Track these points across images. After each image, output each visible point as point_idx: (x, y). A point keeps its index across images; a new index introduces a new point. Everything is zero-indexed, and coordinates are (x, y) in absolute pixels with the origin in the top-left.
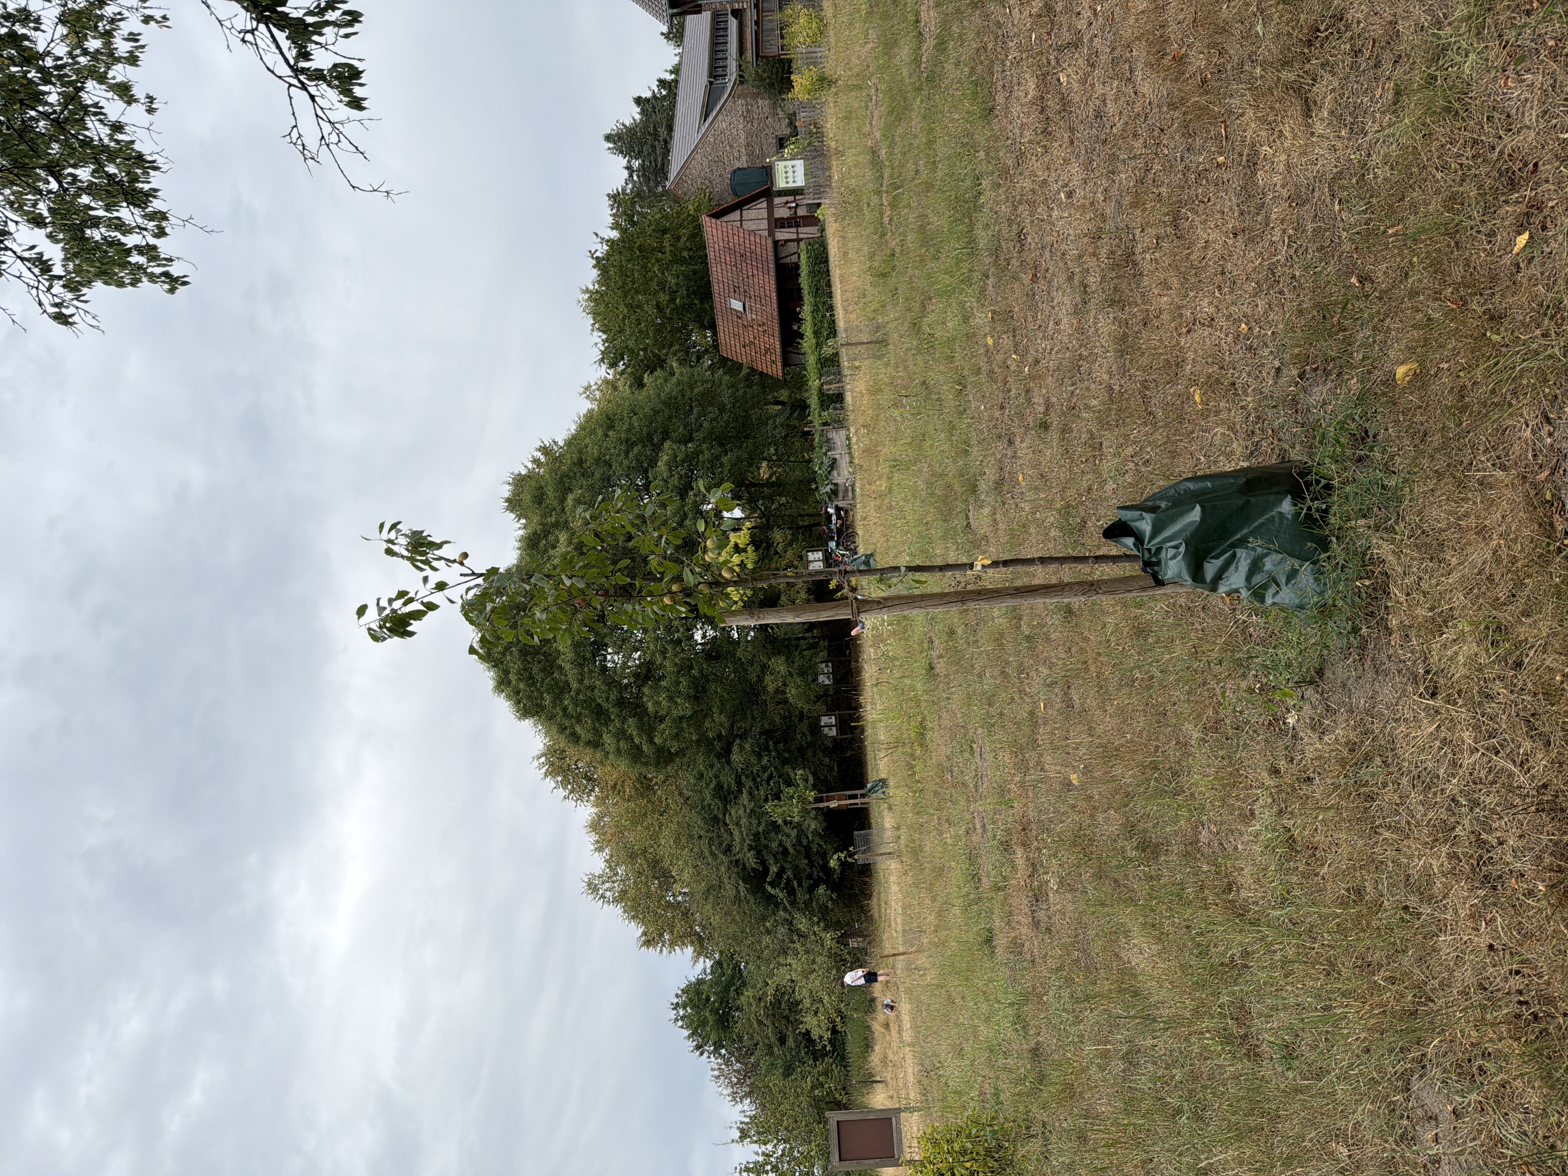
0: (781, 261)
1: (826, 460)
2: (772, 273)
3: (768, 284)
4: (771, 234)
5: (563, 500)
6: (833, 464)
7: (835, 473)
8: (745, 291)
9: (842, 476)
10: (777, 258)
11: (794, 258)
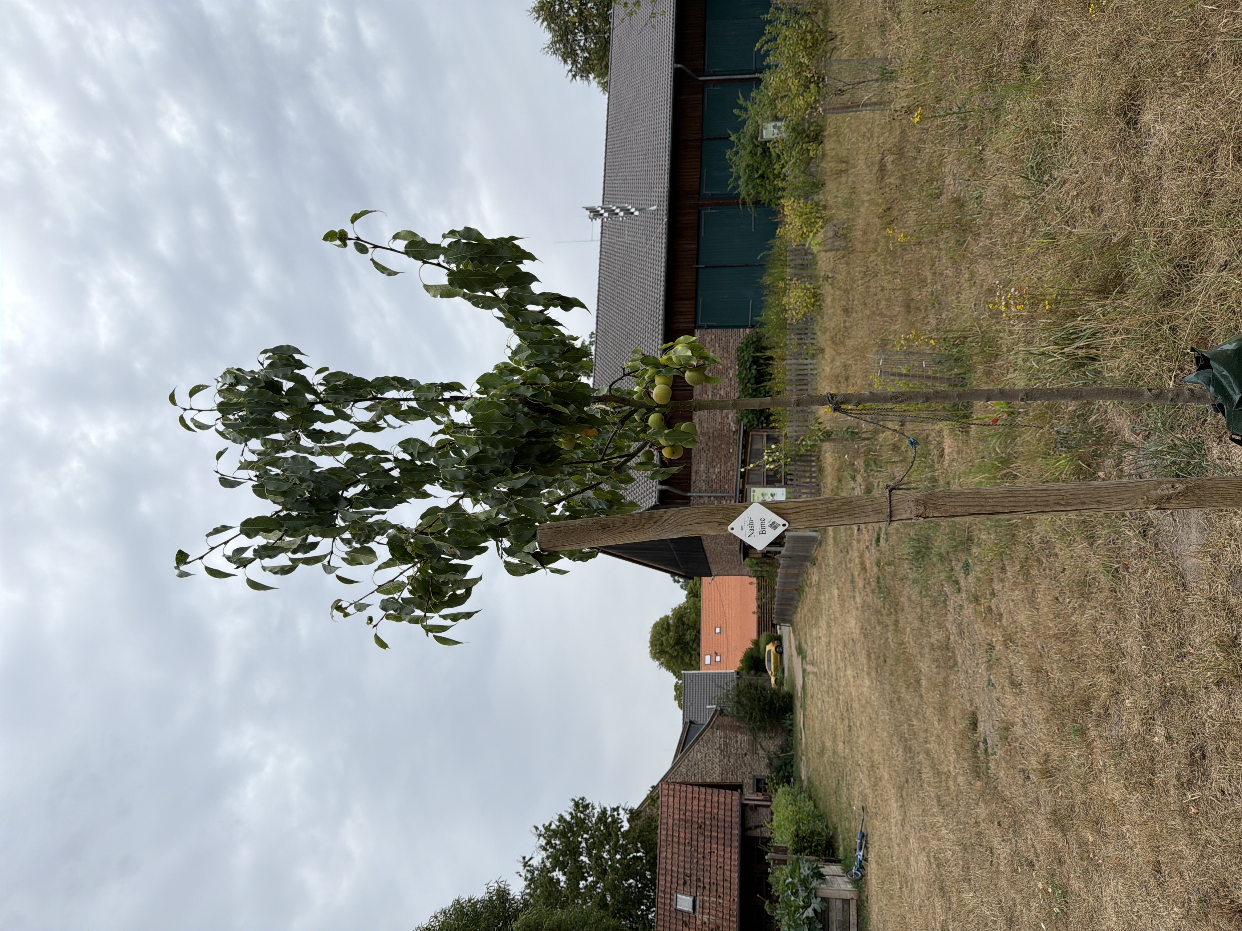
0: (749, 833)
2: (736, 843)
3: (729, 861)
8: (698, 880)
10: (744, 828)
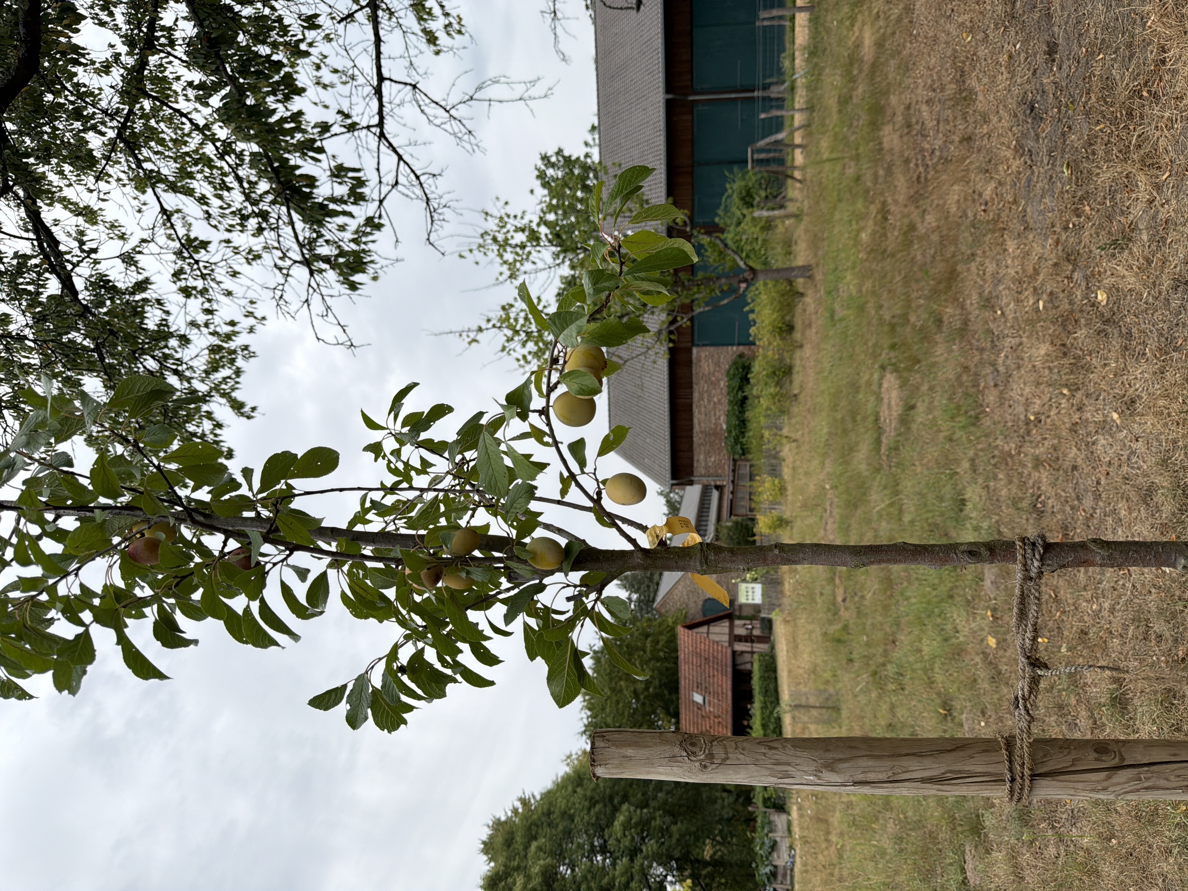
0: (737, 667)
1: (766, 841)
2: (730, 675)
3: (726, 684)
4: (731, 644)
5: (527, 847)
6: (774, 846)
7: (775, 855)
8: (706, 688)
9: (781, 859)
10: (734, 665)
11: (748, 667)
